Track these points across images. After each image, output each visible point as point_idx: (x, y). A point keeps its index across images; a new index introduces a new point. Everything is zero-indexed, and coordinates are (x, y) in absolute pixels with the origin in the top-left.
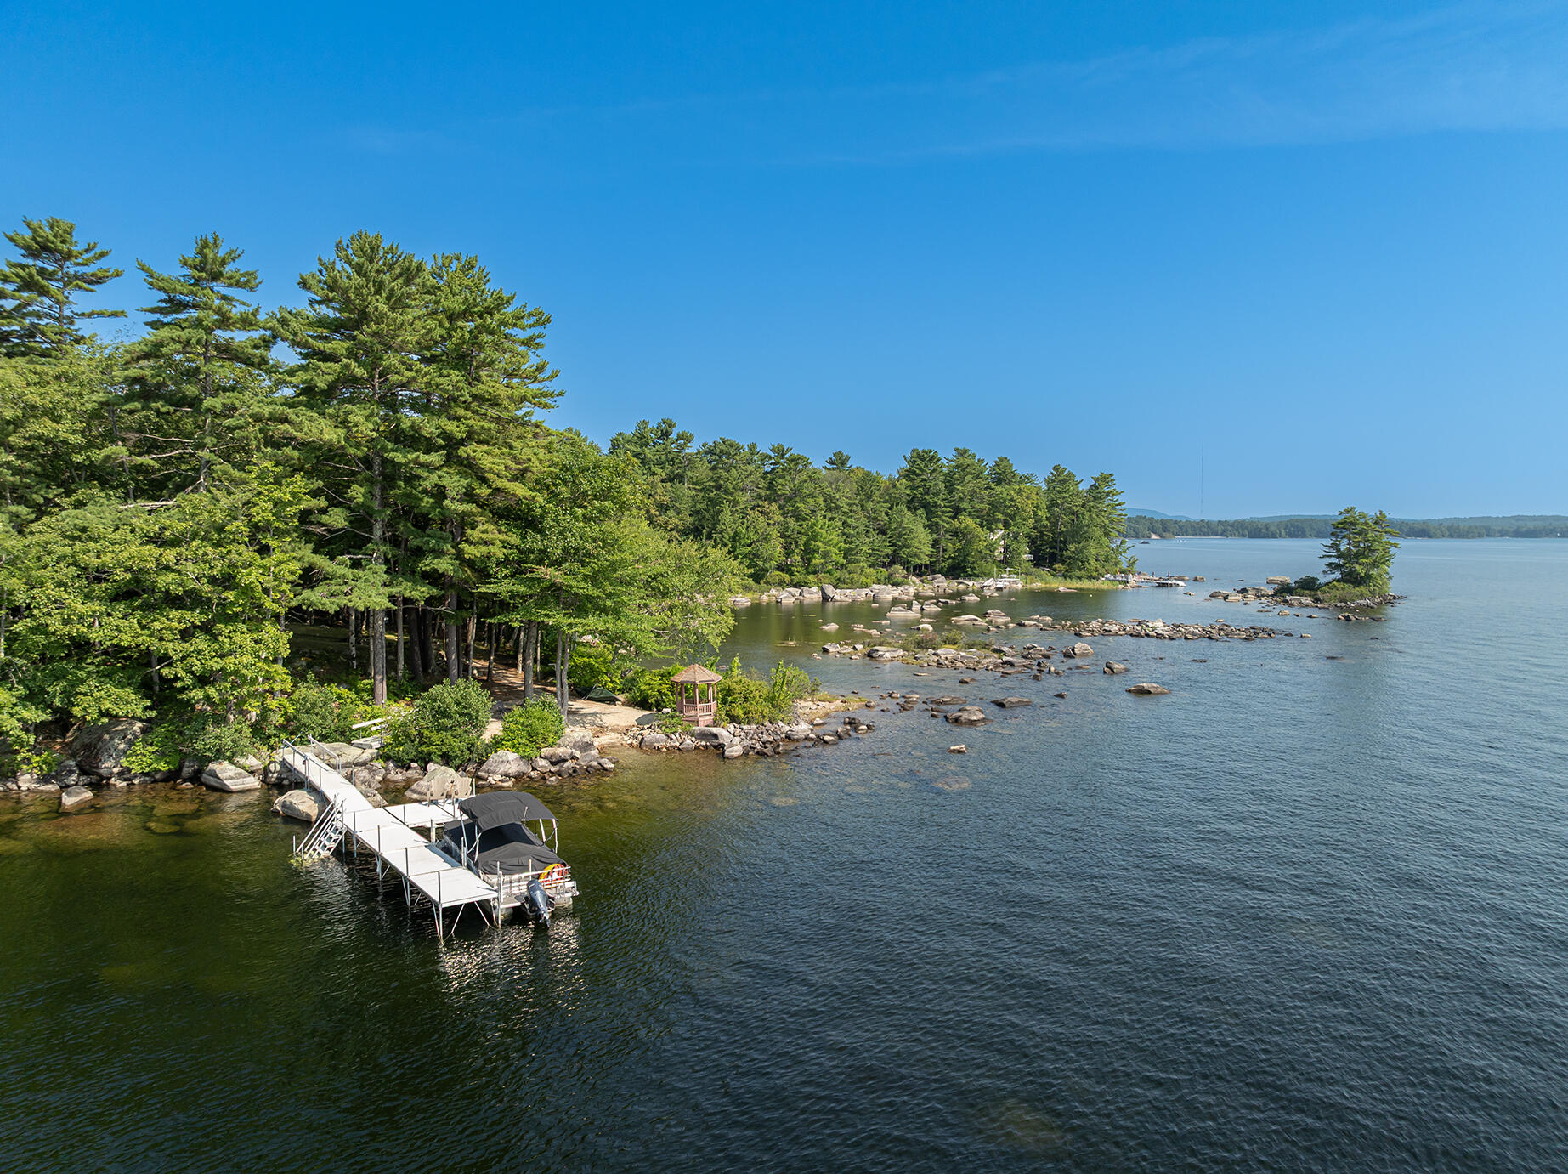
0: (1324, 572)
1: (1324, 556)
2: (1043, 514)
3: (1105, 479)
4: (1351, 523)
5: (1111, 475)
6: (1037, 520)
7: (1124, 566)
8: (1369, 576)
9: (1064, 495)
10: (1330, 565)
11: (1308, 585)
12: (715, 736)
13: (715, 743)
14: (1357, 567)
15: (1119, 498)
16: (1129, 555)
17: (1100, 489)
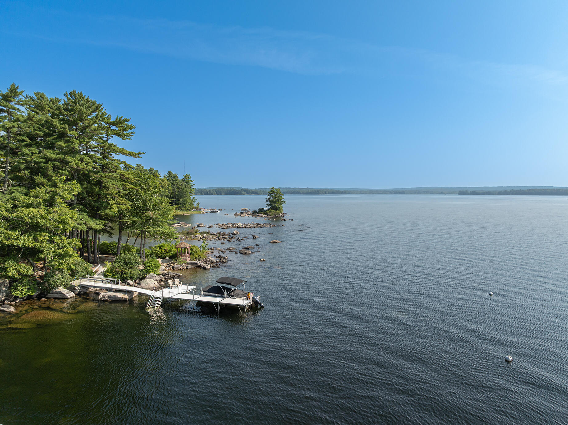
0: (266, 207)
1: (266, 202)
2: (170, 188)
3: (187, 176)
4: (273, 192)
5: (190, 175)
6: (169, 190)
7: (195, 206)
8: (279, 208)
9: (177, 182)
10: (268, 204)
11: (261, 210)
12: (196, 263)
13: (197, 265)
14: (276, 205)
15: (193, 183)
16: (196, 202)
17: (186, 180)
